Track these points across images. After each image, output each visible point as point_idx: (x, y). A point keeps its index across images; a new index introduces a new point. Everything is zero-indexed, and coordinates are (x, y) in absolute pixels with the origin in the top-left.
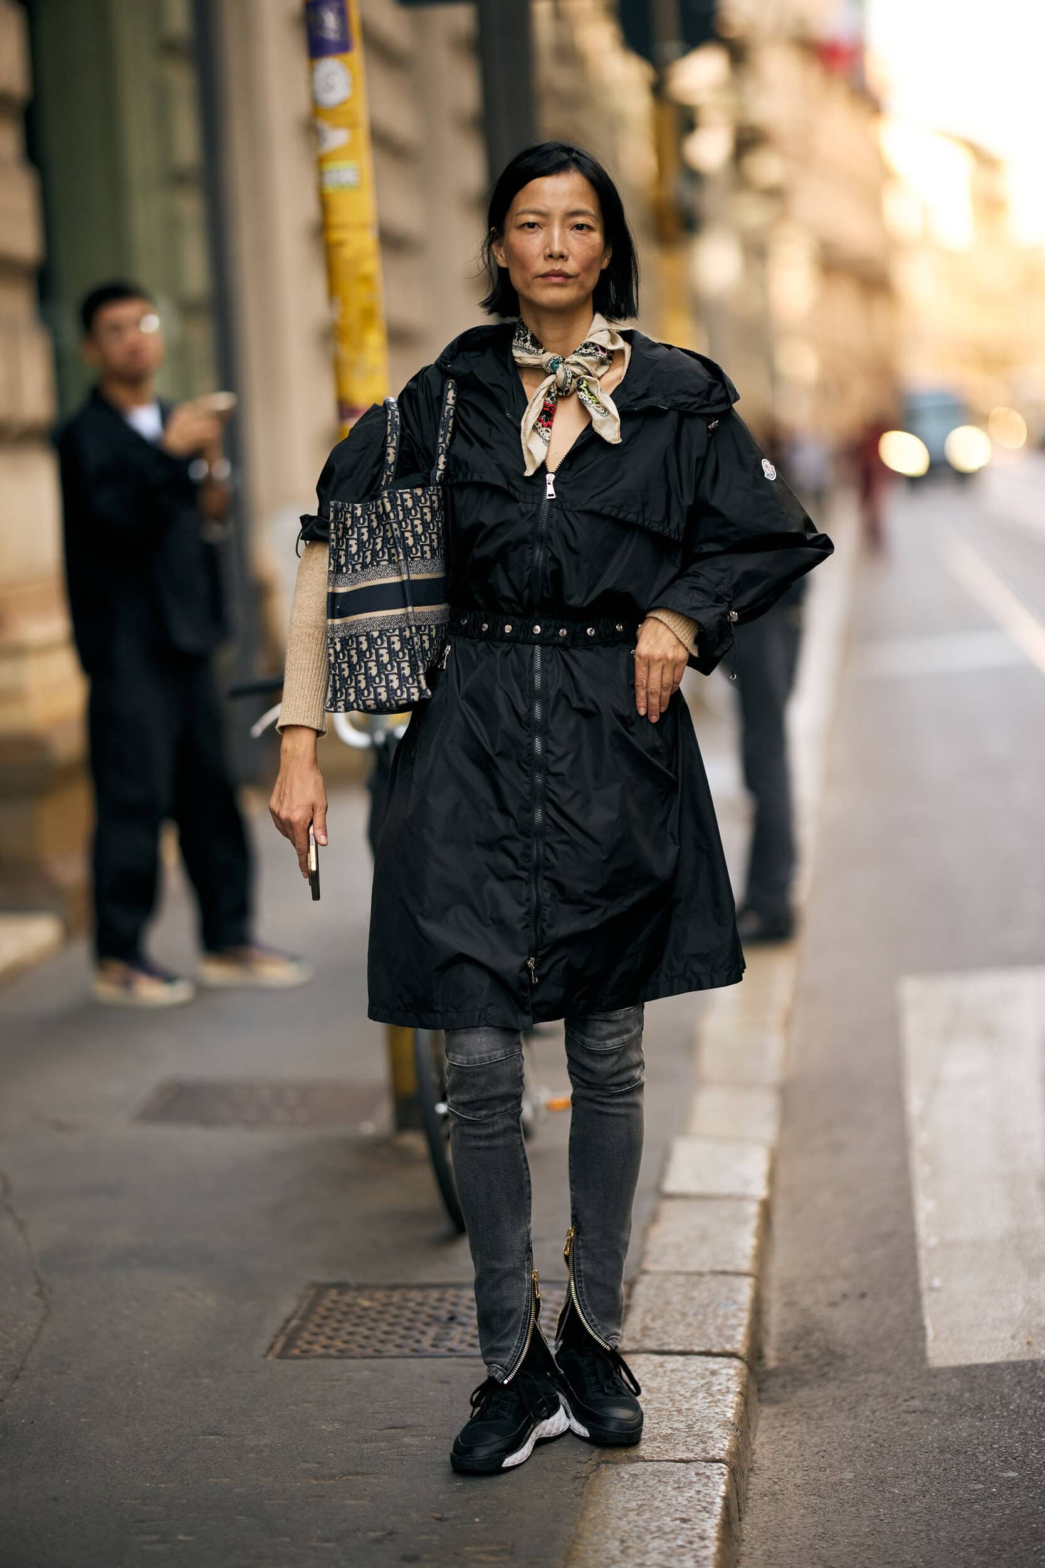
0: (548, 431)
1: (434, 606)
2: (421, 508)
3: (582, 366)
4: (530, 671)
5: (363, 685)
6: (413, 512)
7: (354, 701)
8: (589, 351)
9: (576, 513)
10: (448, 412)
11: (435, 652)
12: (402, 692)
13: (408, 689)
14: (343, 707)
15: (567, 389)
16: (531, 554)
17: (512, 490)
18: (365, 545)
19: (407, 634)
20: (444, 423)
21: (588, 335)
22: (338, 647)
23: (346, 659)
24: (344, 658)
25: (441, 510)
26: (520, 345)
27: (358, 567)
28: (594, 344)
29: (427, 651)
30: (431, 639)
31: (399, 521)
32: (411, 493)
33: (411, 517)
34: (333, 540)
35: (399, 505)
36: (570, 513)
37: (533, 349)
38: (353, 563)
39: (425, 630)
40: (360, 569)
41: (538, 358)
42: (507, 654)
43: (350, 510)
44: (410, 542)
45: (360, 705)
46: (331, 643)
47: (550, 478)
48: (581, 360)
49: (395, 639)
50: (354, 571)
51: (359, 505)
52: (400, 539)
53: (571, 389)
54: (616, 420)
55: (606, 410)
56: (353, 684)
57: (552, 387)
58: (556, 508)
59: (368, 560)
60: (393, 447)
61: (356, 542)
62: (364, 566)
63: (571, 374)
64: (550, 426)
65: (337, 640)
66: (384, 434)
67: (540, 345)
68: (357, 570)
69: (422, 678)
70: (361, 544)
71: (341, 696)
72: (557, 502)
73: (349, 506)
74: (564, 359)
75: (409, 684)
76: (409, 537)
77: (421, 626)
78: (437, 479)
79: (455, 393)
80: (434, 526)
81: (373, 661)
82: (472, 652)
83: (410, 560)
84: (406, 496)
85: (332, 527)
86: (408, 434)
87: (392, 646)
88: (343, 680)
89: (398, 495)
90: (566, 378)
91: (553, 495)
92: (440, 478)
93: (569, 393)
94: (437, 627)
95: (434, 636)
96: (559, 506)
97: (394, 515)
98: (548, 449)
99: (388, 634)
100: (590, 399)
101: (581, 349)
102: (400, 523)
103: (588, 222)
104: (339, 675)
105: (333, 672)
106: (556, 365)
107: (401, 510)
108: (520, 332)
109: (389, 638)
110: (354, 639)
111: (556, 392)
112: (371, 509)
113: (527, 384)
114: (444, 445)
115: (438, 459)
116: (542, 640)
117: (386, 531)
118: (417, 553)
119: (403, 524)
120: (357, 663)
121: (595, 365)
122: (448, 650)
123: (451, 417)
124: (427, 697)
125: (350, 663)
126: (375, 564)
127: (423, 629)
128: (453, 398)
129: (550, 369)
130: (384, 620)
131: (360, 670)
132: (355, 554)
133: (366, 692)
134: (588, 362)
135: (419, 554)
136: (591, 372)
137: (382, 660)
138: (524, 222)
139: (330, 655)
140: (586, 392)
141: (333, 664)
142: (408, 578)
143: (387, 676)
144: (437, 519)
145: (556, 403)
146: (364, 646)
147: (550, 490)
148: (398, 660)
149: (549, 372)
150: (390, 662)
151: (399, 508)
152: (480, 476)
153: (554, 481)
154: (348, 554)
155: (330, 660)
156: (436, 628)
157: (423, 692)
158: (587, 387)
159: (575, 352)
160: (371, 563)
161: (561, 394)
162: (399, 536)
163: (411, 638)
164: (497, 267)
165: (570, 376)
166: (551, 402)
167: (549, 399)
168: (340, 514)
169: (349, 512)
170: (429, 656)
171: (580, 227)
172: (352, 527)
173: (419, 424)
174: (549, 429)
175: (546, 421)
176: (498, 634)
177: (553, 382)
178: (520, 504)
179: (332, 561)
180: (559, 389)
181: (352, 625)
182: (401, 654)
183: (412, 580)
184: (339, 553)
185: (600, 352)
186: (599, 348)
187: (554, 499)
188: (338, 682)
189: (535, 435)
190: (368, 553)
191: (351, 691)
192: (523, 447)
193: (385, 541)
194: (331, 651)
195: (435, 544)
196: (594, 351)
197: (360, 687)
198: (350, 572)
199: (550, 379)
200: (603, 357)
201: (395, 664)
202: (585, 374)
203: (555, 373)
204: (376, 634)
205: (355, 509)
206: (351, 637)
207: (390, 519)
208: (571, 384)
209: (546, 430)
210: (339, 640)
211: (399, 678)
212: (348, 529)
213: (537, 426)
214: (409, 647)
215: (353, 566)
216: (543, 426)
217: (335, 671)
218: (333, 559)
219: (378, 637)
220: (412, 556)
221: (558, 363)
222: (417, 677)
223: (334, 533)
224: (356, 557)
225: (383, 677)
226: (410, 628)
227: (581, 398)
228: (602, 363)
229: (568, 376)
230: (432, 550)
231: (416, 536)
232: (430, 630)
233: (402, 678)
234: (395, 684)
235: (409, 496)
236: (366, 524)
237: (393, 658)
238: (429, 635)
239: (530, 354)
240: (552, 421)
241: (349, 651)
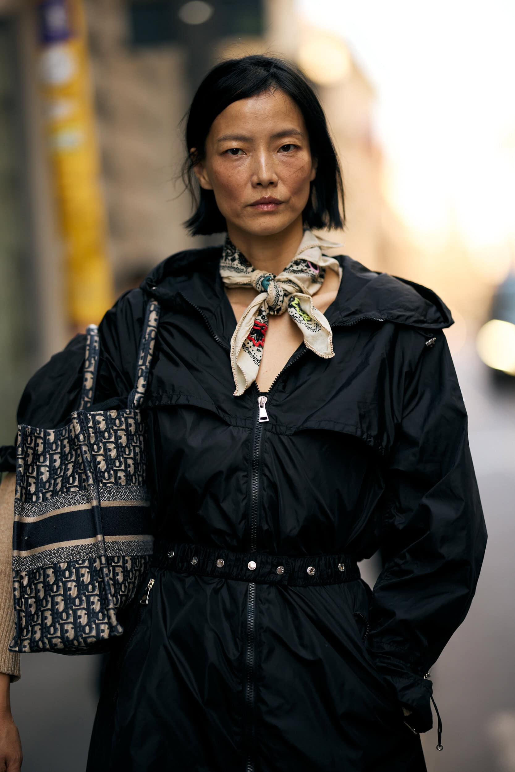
0: (259, 351)
1: (129, 536)
2: (116, 431)
3: (294, 283)
4: (243, 611)
5: (49, 622)
6: (106, 435)
7: (40, 640)
8: (300, 267)
9: (290, 437)
10: (150, 334)
11: (131, 586)
12: (91, 629)
13: (98, 625)
14: (28, 646)
15: (278, 307)
16: (246, 482)
17: (222, 415)
18: (56, 472)
19: (97, 565)
20: (144, 344)
21: (298, 252)
22: (25, 581)
23: (33, 594)
24: (31, 592)
25: (139, 435)
26: (228, 265)
27: (48, 495)
28: (304, 261)
29: (121, 584)
30: (125, 571)
31: (91, 444)
32: (105, 415)
33: (104, 440)
34: (20, 466)
35: (91, 427)
36: (286, 437)
37: (242, 267)
38: (44, 491)
39: (118, 562)
40: (50, 497)
41: (247, 277)
42: (216, 591)
43: (42, 435)
44: (103, 466)
45: (45, 643)
46: (16, 576)
47: (262, 400)
48: (292, 277)
49: (85, 571)
50: (45, 499)
51: (52, 430)
52: (90, 462)
53: (282, 308)
54: (328, 334)
55: (318, 325)
56: (40, 621)
57: (263, 305)
58: (270, 431)
59: (59, 487)
60: (91, 372)
61: (47, 469)
62: (55, 493)
63: (282, 291)
64: (261, 346)
65: (24, 574)
66: (83, 360)
67: (248, 264)
68: (47, 498)
69: (112, 612)
70: (52, 471)
71: (27, 634)
72: (271, 426)
73: (40, 431)
74: (275, 277)
75: (99, 620)
76: (102, 461)
77: (114, 557)
78: (135, 402)
79: (157, 315)
80: (130, 450)
81: (60, 595)
82: (179, 586)
83: (101, 485)
84: (99, 418)
85: (20, 452)
86: (107, 358)
87: (81, 579)
88: (30, 616)
89: (90, 417)
90: (278, 295)
91: (265, 418)
92: (138, 401)
93: (281, 312)
94: (133, 558)
95: (129, 568)
96: (274, 430)
97: (84, 437)
98: (259, 369)
99: (77, 566)
100: (301, 316)
101: (291, 266)
102: (91, 447)
103: (295, 142)
104: (26, 611)
105: (18, 608)
106: (266, 283)
107: (93, 433)
108: (228, 253)
109: (77, 570)
110: (42, 572)
111: (267, 311)
112: (64, 434)
113: (236, 303)
114: (143, 367)
115: (137, 381)
116: (255, 576)
117: (77, 456)
118: (109, 478)
119: (95, 447)
120: (44, 598)
121: (307, 283)
122: (151, 584)
123: (152, 339)
124: (118, 635)
125: (36, 597)
126: (65, 490)
127: (116, 560)
128: (156, 320)
129: (260, 287)
130: (73, 550)
131: (47, 605)
132: (46, 482)
133: (52, 630)
134: (299, 279)
135: (112, 480)
136: (303, 289)
137: (70, 594)
138: (226, 149)
139: (15, 589)
140: (298, 309)
141: (18, 599)
142: (98, 504)
143: (75, 612)
144: (133, 444)
145: (268, 322)
146: (52, 579)
147: (263, 413)
148: (87, 594)
149: (259, 290)
150: (79, 596)
151: (91, 430)
152: (187, 399)
153: (266, 403)
154: (39, 482)
155: (15, 595)
156: (131, 559)
157: (114, 629)
158: (298, 305)
159: (285, 269)
160: (61, 490)
161: (272, 313)
162: (89, 460)
163: (101, 569)
164: (199, 189)
165: (282, 293)
166: (262, 320)
167: (260, 318)
168: (29, 438)
169: (41, 438)
170: (123, 590)
171: (286, 148)
172: (43, 454)
173: (118, 347)
174: (260, 349)
175: (258, 341)
176: (209, 569)
177: (264, 300)
178: (231, 427)
179: (19, 489)
180: (270, 308)
181: (40, 557)
182: (90, 588)
183: (104, 508)
184: (28, 480)
185: (312, 269)
186: (310, 265)
187: (268, 421)
188: (24, 619)
189: (246, 354)
190: (59, 481)
191: (38, 628)
192: (232, 366)
193: (77, 465)
194: (17, 585)
195: (131, 470)
196: (306, 268)
197: (46, 624)
198: (40, 501)
199: (261, 297)
200: (314, 274)
201: (84, 598)
202: (297, 292)
203: (266, 291)
204: (64, 566)
205: (47, 434)
206: (38, 570)
207: (80, 442)
208: (282, 302)
209: (257, 350)
210: (26, 573)
211: (88, 614)
212: (39, 455)
213: (248, 346)
214: (99, 580)
215: (44, 494)
216: (254, 345)
217: (21, 607)
218: (20, 486)
219: (66, 569)
220: (104, 481)
221: (269, 280)
222: (107, 612)
223: (21, 458)
224: (47, 485)
225: (71, 612)
226: (100, 558)
227: (292, 314)
228: (314, 280)
229: (280, 293)
230: (128, 476)
231: (109, 461)
232: (125, 562)
233: (91, 614)
234: (84, 620)
235: (102, 418)
236: (59, 450)
237: (82, 592)
238: (123, 567)
239: (238, 272)
240: (264, 341)
241: (36, 585)
